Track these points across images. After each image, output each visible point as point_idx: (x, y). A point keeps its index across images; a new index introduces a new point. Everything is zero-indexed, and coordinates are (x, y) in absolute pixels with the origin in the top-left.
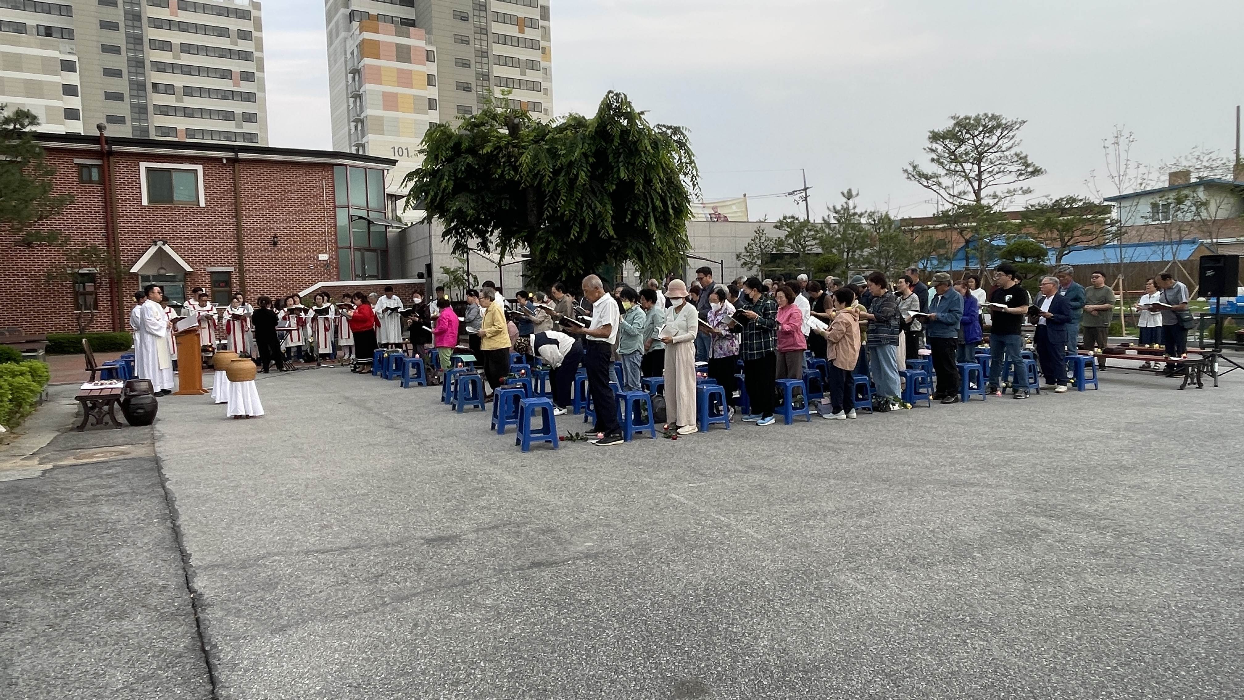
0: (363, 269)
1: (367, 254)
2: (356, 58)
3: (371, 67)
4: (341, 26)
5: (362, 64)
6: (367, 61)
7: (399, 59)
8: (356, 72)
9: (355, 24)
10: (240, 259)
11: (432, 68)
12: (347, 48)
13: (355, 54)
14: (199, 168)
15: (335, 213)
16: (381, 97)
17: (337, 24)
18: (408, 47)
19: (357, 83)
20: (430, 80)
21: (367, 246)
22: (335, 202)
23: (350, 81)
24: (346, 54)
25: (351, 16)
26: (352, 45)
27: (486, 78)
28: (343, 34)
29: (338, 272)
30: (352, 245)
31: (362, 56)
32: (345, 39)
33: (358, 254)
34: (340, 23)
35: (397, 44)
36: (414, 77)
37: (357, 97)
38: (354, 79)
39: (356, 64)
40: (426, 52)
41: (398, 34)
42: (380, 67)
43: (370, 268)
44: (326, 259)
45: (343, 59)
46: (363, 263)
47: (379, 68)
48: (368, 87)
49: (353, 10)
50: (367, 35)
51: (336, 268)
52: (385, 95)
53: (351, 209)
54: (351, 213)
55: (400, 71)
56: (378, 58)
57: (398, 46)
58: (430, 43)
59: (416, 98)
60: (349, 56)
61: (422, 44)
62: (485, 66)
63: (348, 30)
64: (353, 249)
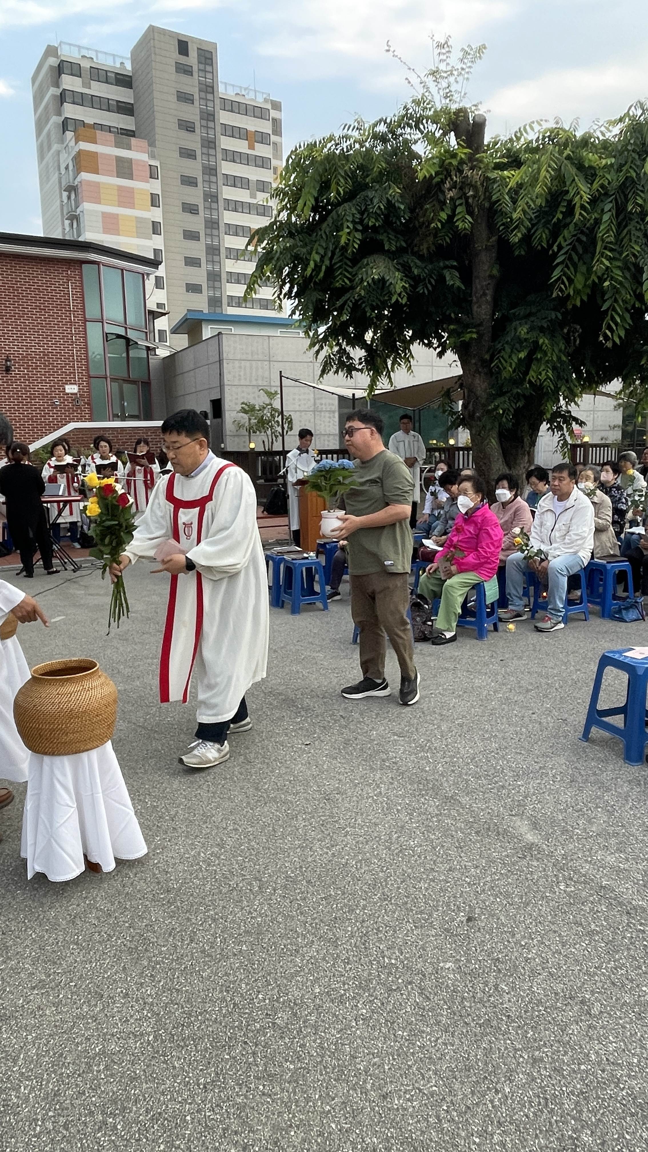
0: (122, 407)
1: (126, 387)
2: (71, 173)
3: (89, 183)
4: (53, 137)
5: (78, 179)
6: (84, 176)
7: (120, 174)
8: (72, 189)
9: (69, 134)
11: (155, 187)
12: (61, 161)
13: (71, 167)
15: (85, 329)
16: (100, 219)
17: (48, 135)
18: (130, 161)
19: (73, 202)
20: (154, 201)
21: (125, 375)
22: (84, 314)
23: (65, 200)
24: (59, 170)
25: (65, 125)
26: (66, 159)
27: (215, 199)
28: (55, 147)
29: (91, 409)
30: (108, 375)
31: (78, 170)
32: (58, 153)
33: (115, 385)
34: (52, 133)
35: (117, 157)
36: (137, 196)
37: (74, 218)
38: (69, 198)
39: (71, 181)
40: (148, 167)
41: (118, 145)
42: (98, 183)
43: (131, 406)
44: (75, 391)
45: (57, 175)
46: (122, 399)
47: (97, 185)
48: (87, 206)
49: (66, 118)
50: (84, 146)
51: (89, 404)
52: (106, 216)
53: (105, 324)
54: (107, 330)
55: (120, 188)
56: (96, 171)
57: (119, 160)
58: (152, 156)
59: (139, 220)
60: (63, 171)
61: (144, 157)
62: (213, 186)
63: (62, 141)
64: (109, 379)
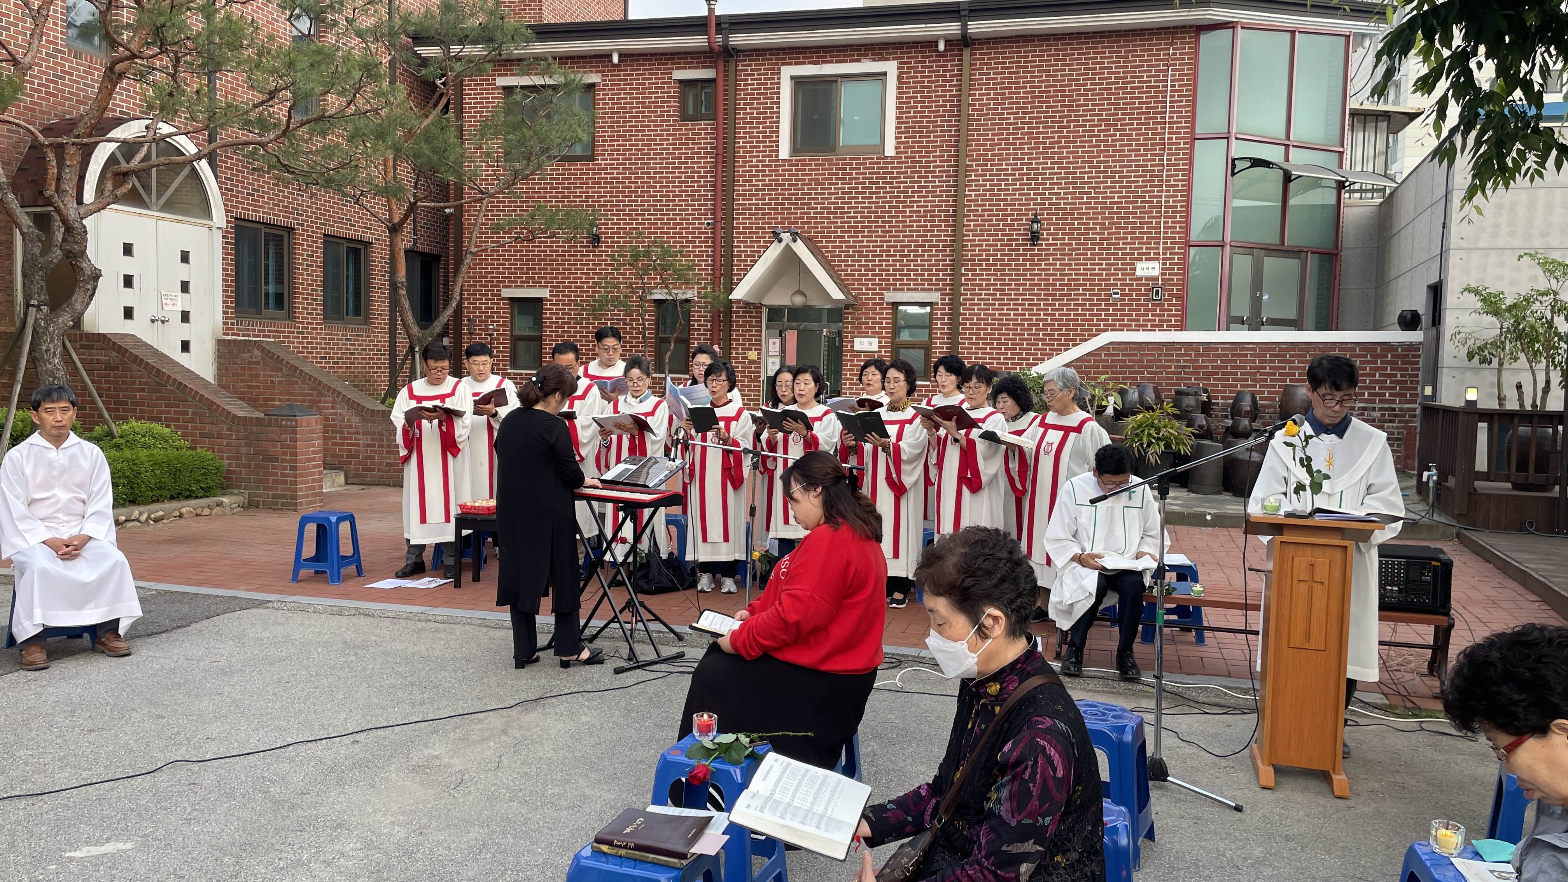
0: (1256, 303)
1: (1271, 264)
10: (955, 276)
14: (891, 67)
15: (1191, 154)
21: (1273, 239)
22: (1192, 127)
29: (1182, 308)
30: (1228, 239)
33: (1244, 260)
43: (1278, 300)
44: (1155, 273)
46: (1258, 287)
51: (1179, 298)
53: (1233, 141)
54: (1234, 154)
64: (1227, 249)
